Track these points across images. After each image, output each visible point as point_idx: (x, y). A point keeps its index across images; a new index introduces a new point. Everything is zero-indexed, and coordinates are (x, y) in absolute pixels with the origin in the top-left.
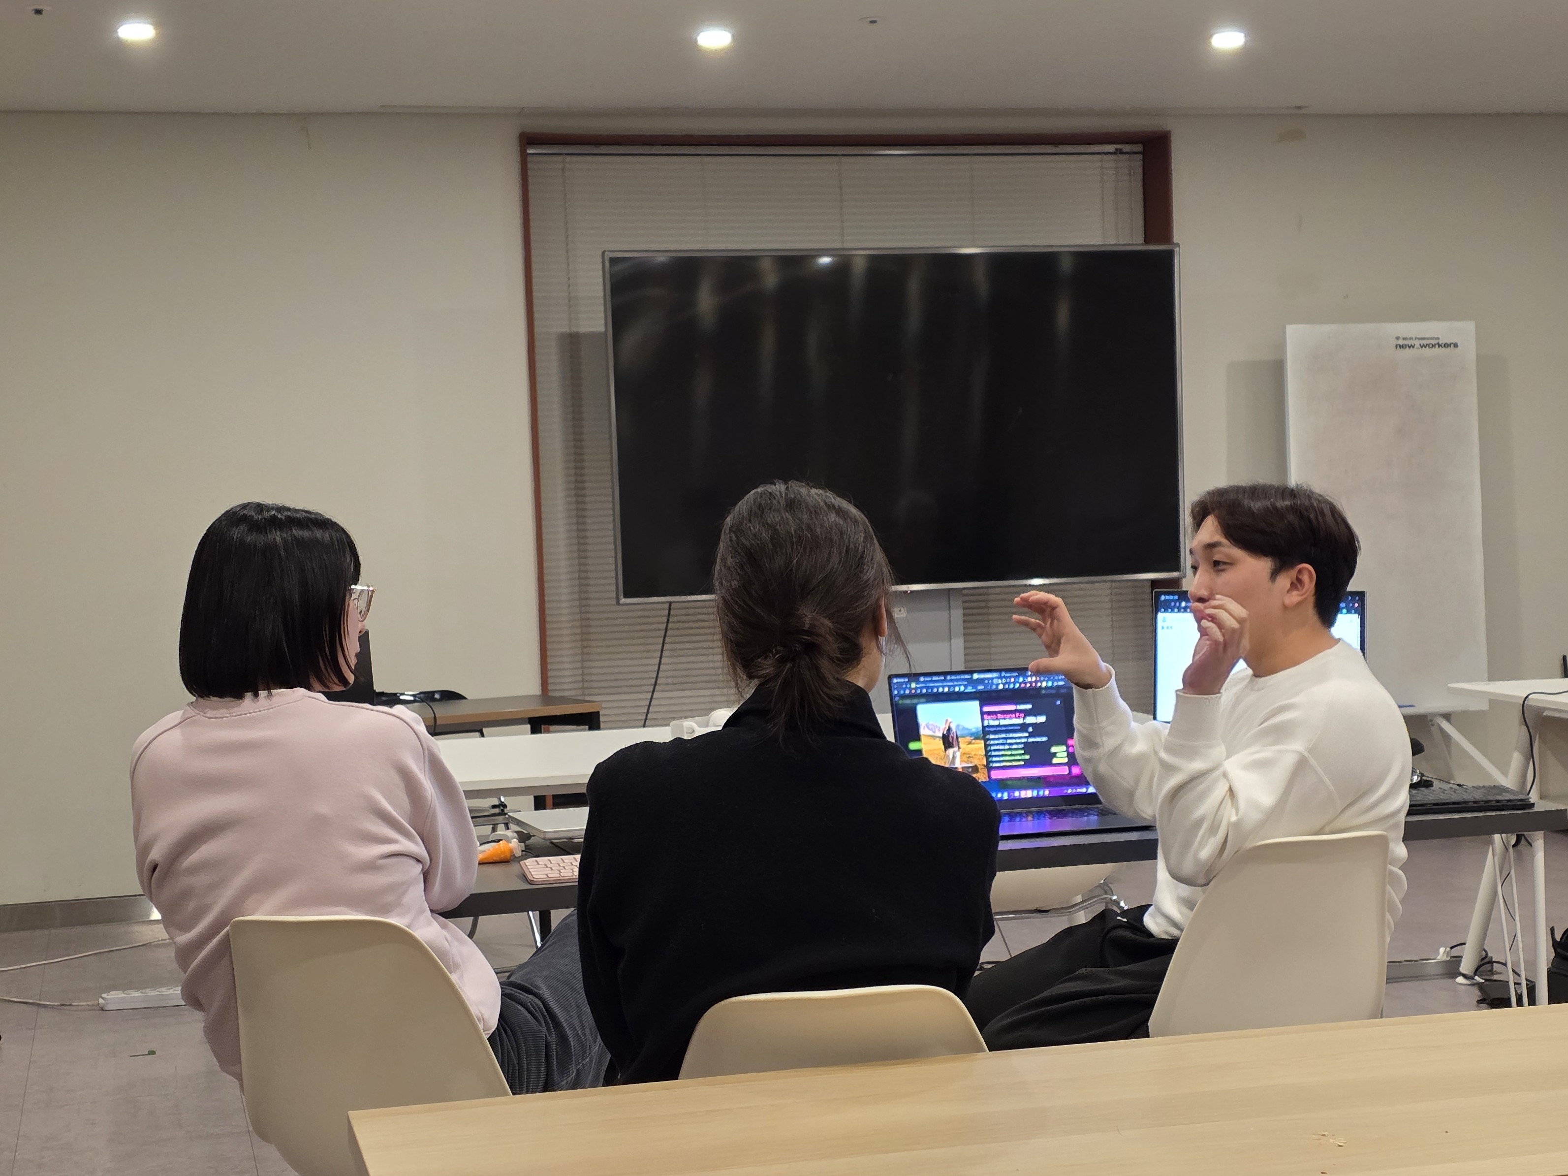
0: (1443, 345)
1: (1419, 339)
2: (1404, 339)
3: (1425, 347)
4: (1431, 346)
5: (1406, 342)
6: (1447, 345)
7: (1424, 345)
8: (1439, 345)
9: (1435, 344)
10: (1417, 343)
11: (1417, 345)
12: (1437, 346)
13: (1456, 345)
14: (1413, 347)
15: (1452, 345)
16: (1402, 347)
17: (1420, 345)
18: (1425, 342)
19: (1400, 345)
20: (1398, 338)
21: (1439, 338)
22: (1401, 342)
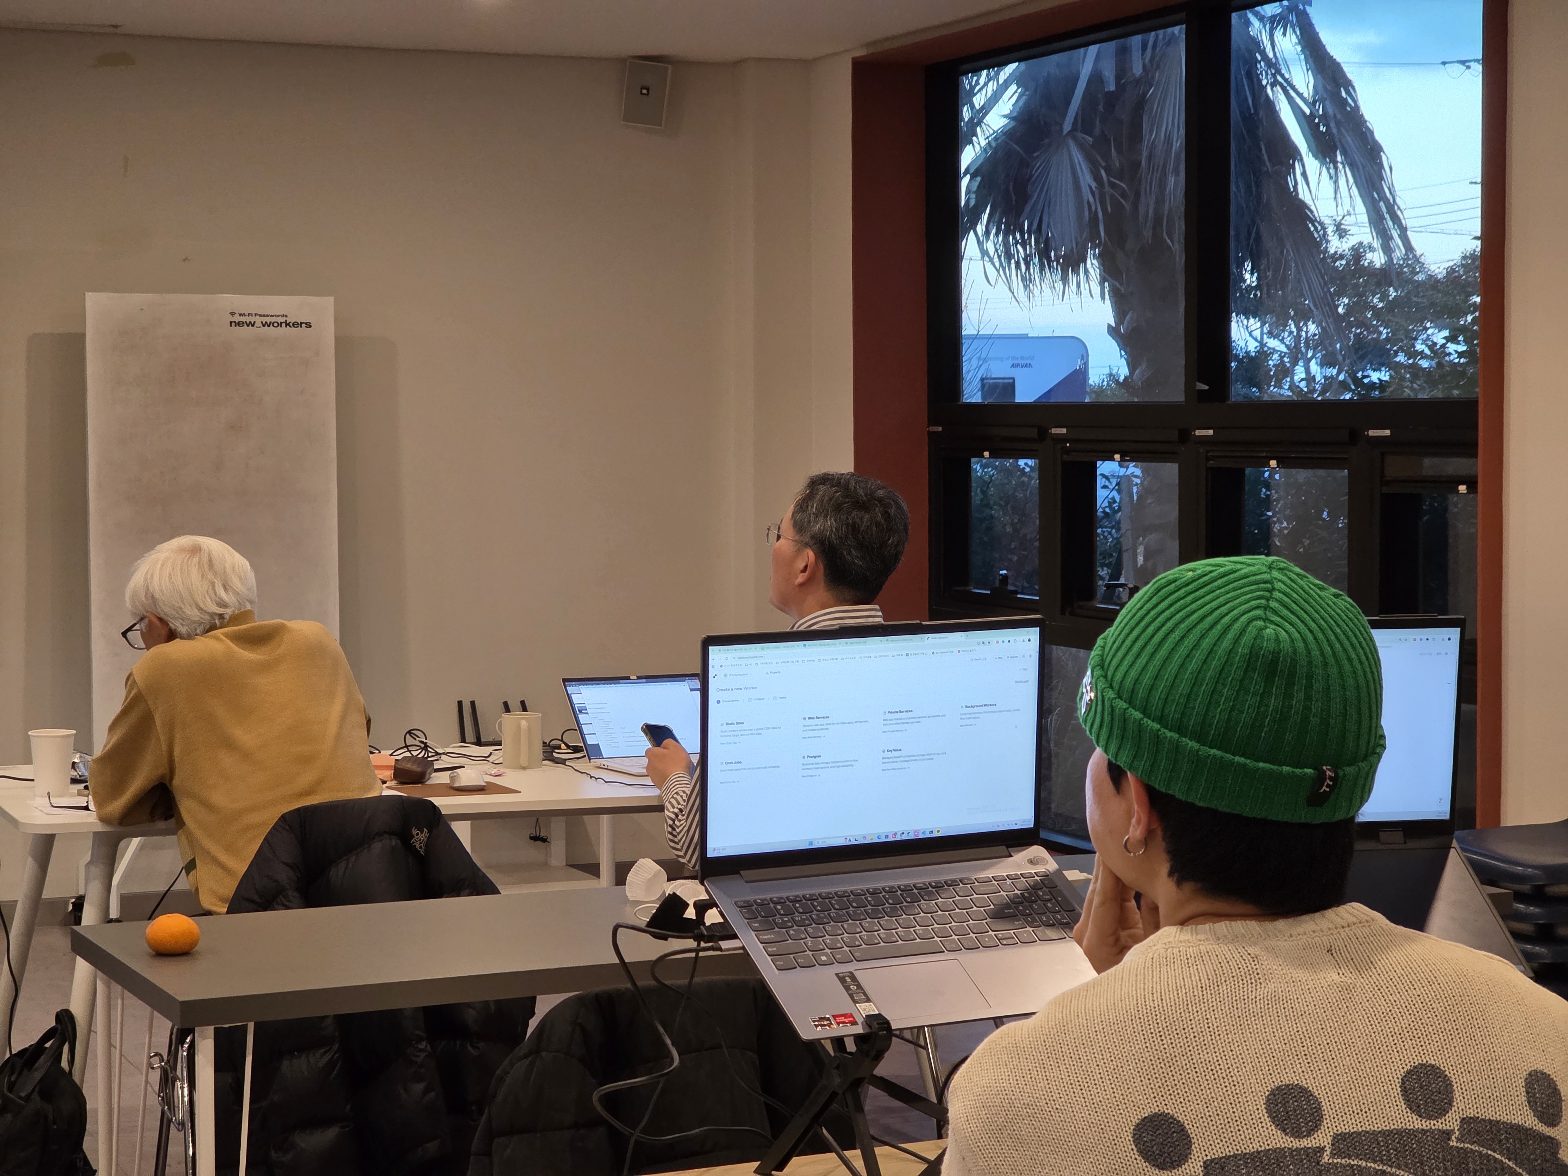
0: (291, 324)
1: (261, 316)
2: (240, 315)
3: (269, 326)
4: (276, 325)
5: (243, 319)
6: (297, 325)
7: (266, 323)
8: (287, 324)
9: (281, 323)
10: (258, 320)
11: (258, 324)
12: (284, 325)
13: (308, 325)
14: (253, 326)
15: (304, 325)
16: (238, 324)
17: (262, 322)
18: (268, 320)
19: (235, 322)
20: (233, 314)
21: (286, 316)
22: (237, 318)
